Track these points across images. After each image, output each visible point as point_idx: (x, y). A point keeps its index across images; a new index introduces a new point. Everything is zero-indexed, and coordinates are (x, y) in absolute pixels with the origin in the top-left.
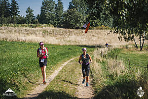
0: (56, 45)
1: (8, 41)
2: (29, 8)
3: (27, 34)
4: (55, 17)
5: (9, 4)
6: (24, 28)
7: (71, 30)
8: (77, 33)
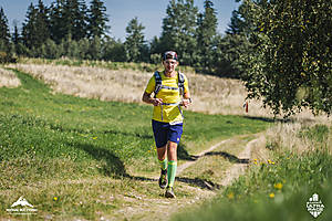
0: (201, 114)
1: (102, 99)
2: (134, 22)
3: (139, 86)
4: (195, 44)
5: (85, 7)
6: (130, 72)
7: (233, 81)
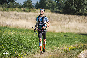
8: (79, 20)
